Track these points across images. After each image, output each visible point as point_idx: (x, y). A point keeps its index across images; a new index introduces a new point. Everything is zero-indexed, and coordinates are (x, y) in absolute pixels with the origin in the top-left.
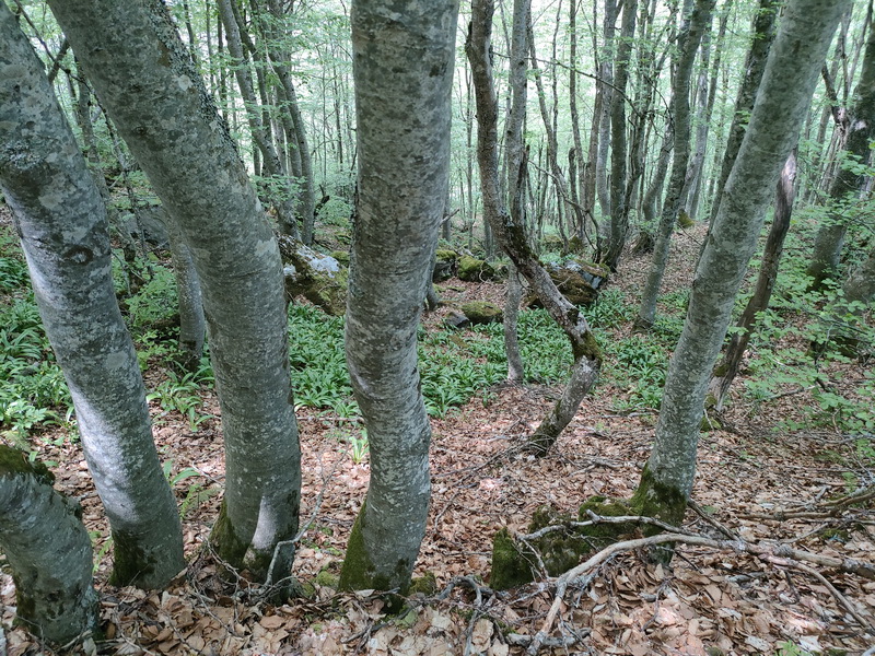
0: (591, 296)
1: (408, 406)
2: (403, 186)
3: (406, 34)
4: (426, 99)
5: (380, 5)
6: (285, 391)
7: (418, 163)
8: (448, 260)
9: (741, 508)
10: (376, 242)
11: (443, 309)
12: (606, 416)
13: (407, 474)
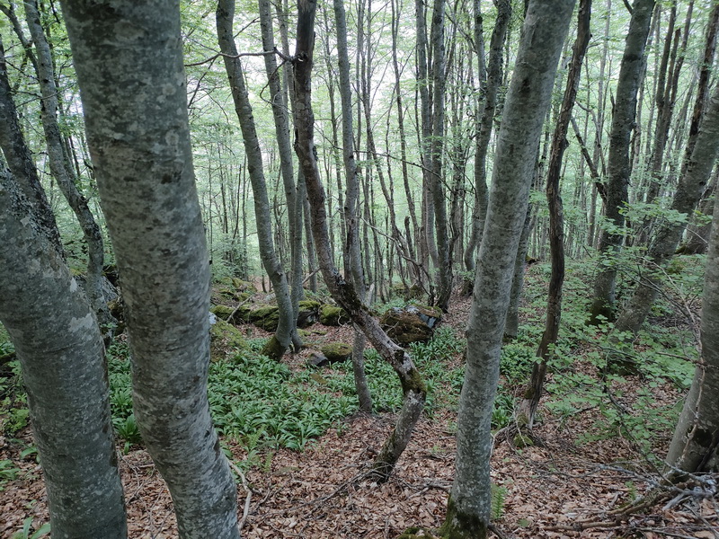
0: (427, 334)
1: (205, 467)
2: (156, 275)
3: (130, 150)
4: (162, 202)
5: (104, 127)
6: (106, 455)
7: (166, 255)
8: (311, 309)
9: (550, 519)
10: (141, 324)
11: (306, 352)
12: (443, 438)
13: (211, 533)
